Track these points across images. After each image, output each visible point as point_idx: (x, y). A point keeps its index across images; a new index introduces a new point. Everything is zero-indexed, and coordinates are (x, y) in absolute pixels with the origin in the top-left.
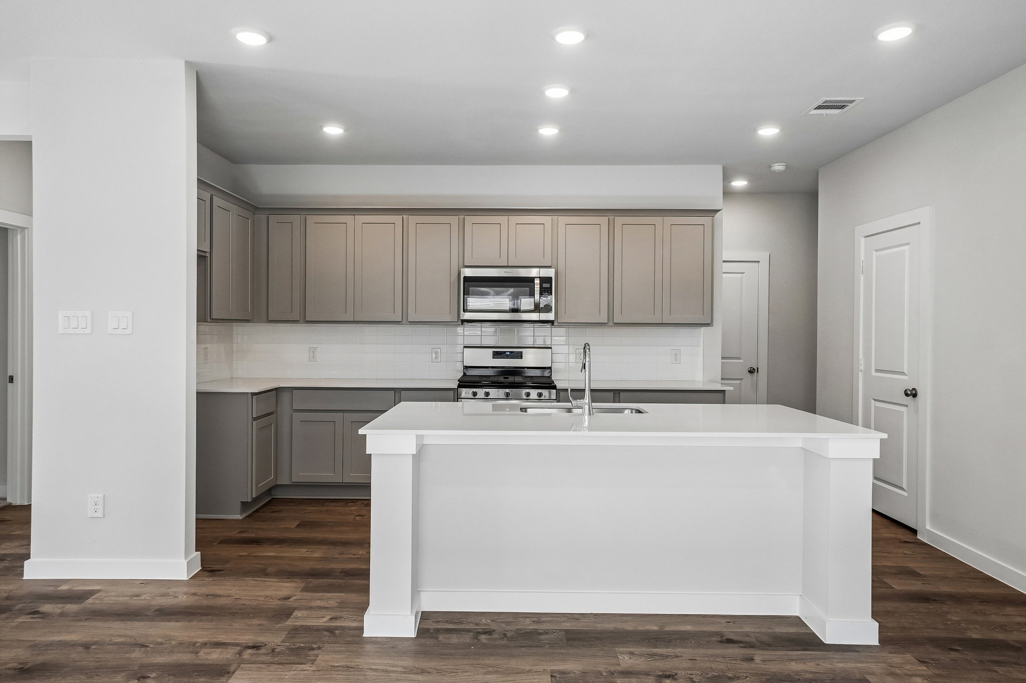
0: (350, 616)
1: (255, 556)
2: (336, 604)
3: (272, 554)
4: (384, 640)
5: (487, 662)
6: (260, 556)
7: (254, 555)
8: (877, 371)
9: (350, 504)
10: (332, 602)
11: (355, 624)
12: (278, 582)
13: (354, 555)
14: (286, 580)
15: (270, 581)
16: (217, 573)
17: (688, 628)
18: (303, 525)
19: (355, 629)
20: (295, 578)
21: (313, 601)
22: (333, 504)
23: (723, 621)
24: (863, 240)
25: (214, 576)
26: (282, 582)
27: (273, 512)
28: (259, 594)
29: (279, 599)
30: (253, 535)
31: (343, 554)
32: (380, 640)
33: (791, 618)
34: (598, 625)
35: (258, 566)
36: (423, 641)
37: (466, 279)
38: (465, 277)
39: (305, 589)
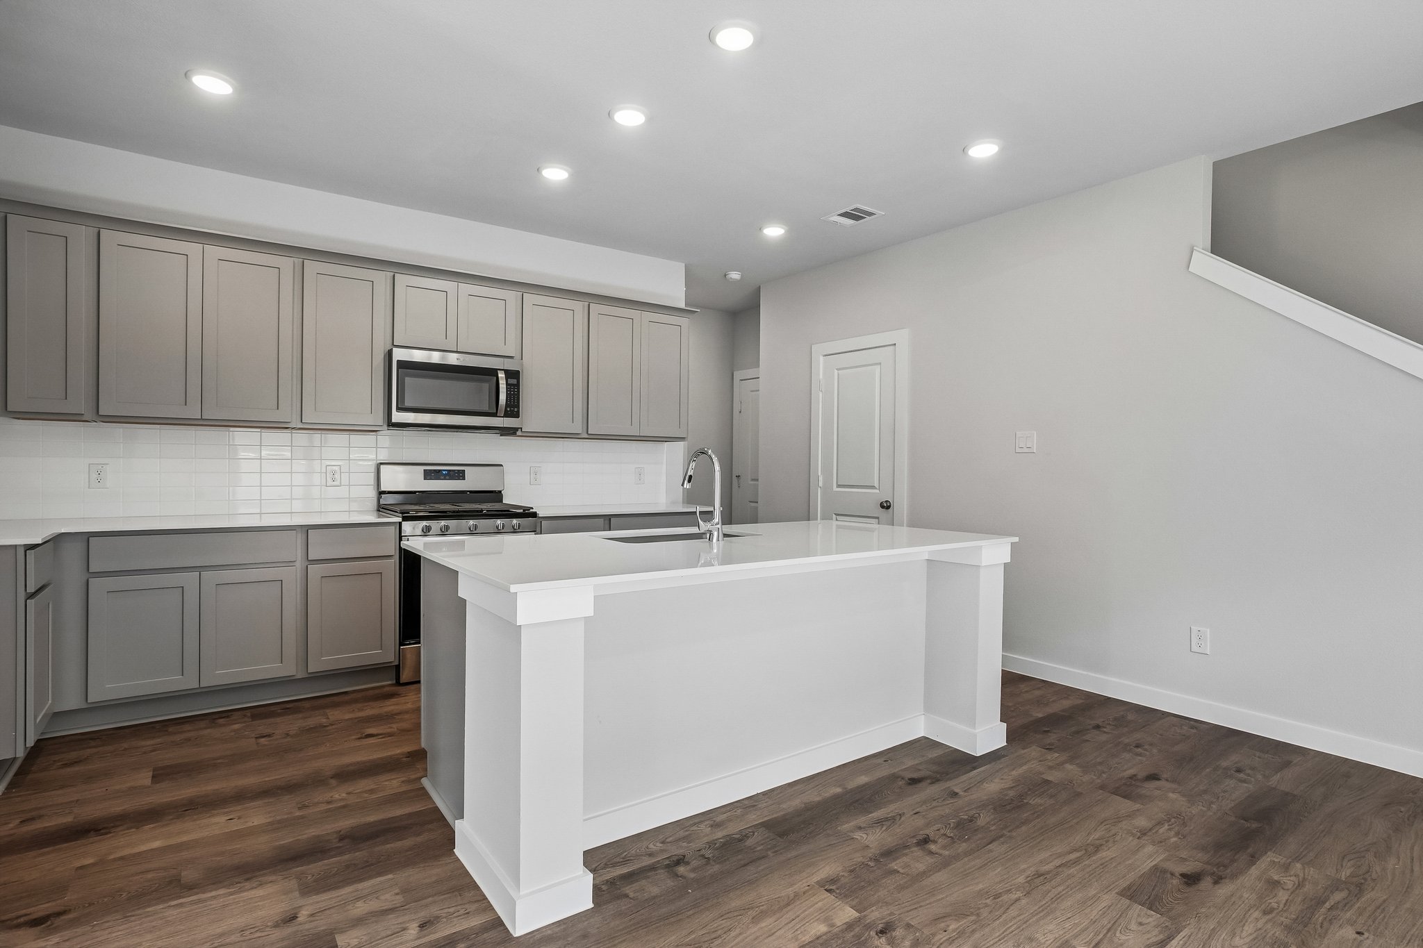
0: (451, 910)
1: (122, 858)
2: (400, 898)
3: (157, 844)
4: (557, 930)
5: (736, 903)
6: (134, 855)
7: (112, 857)
8: (839, 486)
9: (221, 721)
10: (387, 896)
11: (476, 921)
12: (231, 894)
13: (329, 803)
14: (248, 885)
15: (214, 898)
16: (58, 921)
17: (863, 780)
18: (160, 775)
19: (486, 928)
20: (262, 875)
21: (350, 907)
22: (187, 727)
23: (880, 761)
24: (822, 358)
25: (56, 930)
26: (241, 891)
27: (66, 765)
28: (219, 931)
29: (276, 925)
30: (68, 819)
31: (305, 806)
32: (549, 932)
33: (920, 741)
34: (784, 806)
35: (150, 876)
36: (611, 908)
37: (402, 365)
38: (399, 362)
39: (307, 890)
